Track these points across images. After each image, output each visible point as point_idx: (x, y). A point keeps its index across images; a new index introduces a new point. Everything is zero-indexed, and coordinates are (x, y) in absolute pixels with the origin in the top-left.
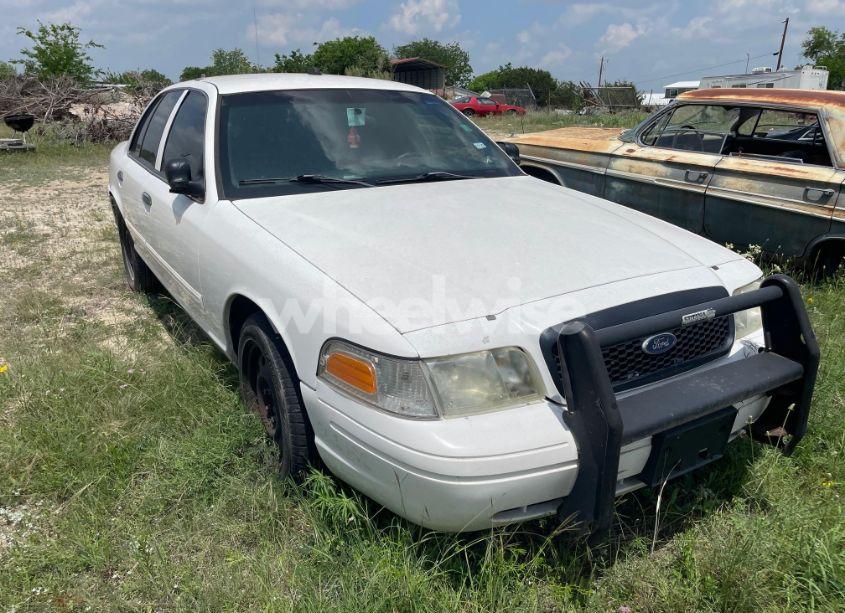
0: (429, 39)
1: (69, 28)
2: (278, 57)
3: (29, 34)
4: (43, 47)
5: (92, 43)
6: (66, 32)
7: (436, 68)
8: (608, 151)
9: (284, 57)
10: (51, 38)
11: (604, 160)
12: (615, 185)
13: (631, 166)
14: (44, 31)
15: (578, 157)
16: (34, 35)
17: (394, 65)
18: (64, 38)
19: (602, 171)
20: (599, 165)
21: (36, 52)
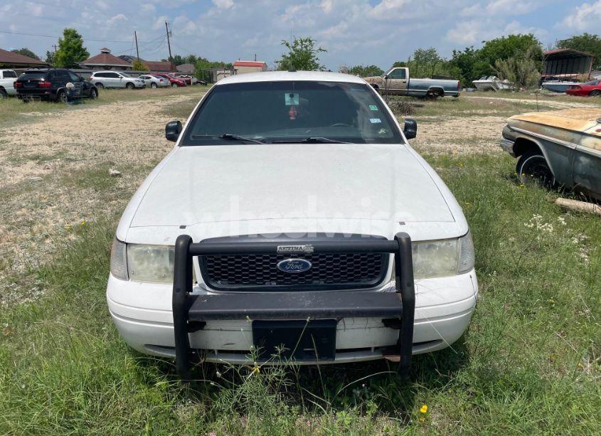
0: (589, 33)
1: (310, 41)
2: (454, 52)
3: (287, 45)
4: (294, 52)
5: (320, 50)
6: (308, 43)
7: (585, 57)
8: (581, 130)
9: (460, 52)
10: (299, 47)
11: (576, 137)
12: (582, 159)
13: (596, 144)
14: (296, 43)
15: (558, 133)
16: (290, 45)
17: (546, 56)
18: (306, 47)
19: (573, 146)
20: (572, 141)
21: (289, 56)
